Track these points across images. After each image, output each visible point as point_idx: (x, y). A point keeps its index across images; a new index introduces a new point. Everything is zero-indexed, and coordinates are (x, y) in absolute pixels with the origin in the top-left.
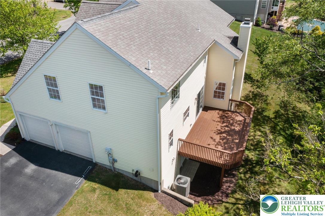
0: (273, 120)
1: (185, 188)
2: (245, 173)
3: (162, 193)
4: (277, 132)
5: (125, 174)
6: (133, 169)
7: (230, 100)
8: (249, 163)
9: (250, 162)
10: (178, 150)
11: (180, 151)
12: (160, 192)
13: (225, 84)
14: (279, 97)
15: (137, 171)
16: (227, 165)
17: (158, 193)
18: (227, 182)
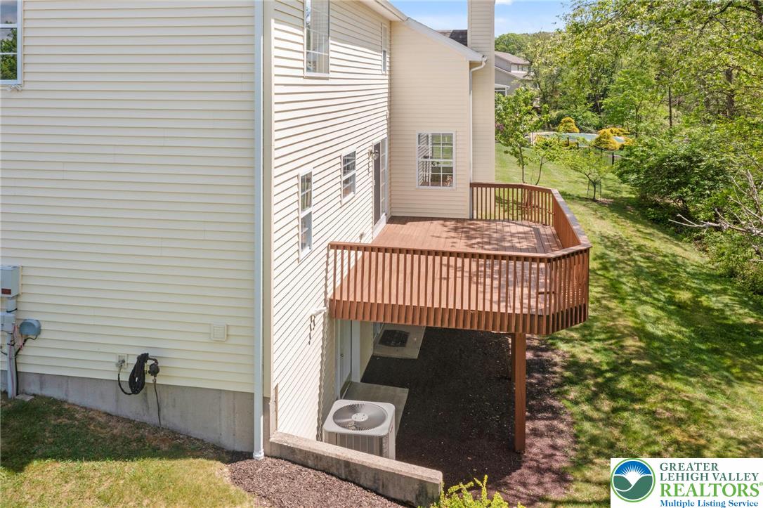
0: (600, 272)
1: (381, 438)
2: (591, 400)
3: (274, 461)
4: (630, 298)
5: (74, 397)
6: (124, 351)
7: (472, 185)
8: (588, 371)
9: (587, 367)
10: (330, 295)
11: (338, 298)
12: (260, 455)
13: (450, 136)
14: (589, 230)
15: (143, 358)
16: (539, 316)
17: (248, 461)
18: (536, 433)
